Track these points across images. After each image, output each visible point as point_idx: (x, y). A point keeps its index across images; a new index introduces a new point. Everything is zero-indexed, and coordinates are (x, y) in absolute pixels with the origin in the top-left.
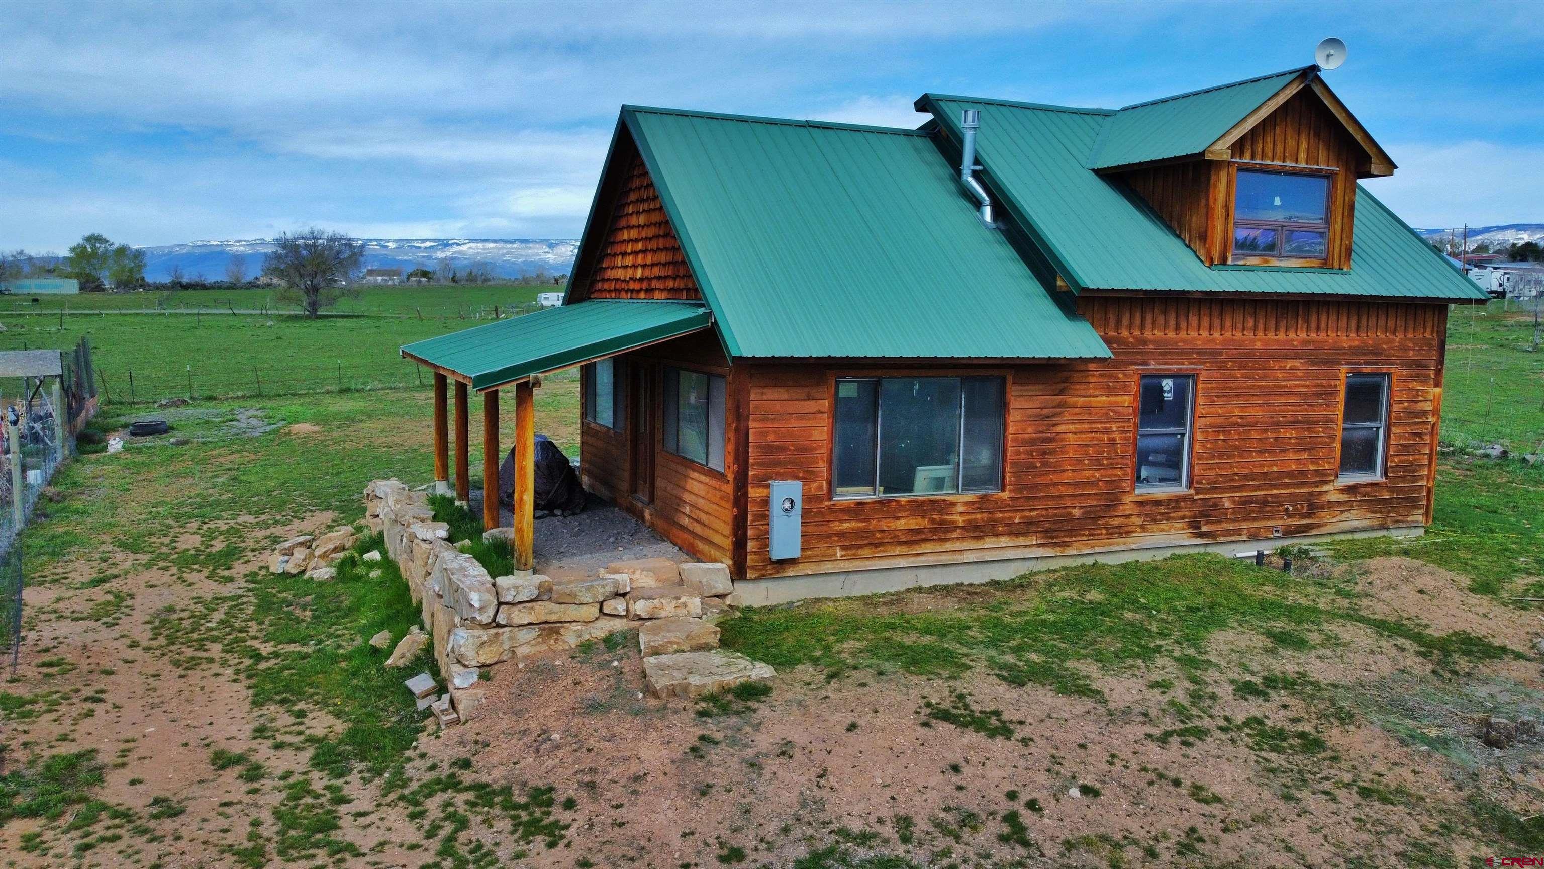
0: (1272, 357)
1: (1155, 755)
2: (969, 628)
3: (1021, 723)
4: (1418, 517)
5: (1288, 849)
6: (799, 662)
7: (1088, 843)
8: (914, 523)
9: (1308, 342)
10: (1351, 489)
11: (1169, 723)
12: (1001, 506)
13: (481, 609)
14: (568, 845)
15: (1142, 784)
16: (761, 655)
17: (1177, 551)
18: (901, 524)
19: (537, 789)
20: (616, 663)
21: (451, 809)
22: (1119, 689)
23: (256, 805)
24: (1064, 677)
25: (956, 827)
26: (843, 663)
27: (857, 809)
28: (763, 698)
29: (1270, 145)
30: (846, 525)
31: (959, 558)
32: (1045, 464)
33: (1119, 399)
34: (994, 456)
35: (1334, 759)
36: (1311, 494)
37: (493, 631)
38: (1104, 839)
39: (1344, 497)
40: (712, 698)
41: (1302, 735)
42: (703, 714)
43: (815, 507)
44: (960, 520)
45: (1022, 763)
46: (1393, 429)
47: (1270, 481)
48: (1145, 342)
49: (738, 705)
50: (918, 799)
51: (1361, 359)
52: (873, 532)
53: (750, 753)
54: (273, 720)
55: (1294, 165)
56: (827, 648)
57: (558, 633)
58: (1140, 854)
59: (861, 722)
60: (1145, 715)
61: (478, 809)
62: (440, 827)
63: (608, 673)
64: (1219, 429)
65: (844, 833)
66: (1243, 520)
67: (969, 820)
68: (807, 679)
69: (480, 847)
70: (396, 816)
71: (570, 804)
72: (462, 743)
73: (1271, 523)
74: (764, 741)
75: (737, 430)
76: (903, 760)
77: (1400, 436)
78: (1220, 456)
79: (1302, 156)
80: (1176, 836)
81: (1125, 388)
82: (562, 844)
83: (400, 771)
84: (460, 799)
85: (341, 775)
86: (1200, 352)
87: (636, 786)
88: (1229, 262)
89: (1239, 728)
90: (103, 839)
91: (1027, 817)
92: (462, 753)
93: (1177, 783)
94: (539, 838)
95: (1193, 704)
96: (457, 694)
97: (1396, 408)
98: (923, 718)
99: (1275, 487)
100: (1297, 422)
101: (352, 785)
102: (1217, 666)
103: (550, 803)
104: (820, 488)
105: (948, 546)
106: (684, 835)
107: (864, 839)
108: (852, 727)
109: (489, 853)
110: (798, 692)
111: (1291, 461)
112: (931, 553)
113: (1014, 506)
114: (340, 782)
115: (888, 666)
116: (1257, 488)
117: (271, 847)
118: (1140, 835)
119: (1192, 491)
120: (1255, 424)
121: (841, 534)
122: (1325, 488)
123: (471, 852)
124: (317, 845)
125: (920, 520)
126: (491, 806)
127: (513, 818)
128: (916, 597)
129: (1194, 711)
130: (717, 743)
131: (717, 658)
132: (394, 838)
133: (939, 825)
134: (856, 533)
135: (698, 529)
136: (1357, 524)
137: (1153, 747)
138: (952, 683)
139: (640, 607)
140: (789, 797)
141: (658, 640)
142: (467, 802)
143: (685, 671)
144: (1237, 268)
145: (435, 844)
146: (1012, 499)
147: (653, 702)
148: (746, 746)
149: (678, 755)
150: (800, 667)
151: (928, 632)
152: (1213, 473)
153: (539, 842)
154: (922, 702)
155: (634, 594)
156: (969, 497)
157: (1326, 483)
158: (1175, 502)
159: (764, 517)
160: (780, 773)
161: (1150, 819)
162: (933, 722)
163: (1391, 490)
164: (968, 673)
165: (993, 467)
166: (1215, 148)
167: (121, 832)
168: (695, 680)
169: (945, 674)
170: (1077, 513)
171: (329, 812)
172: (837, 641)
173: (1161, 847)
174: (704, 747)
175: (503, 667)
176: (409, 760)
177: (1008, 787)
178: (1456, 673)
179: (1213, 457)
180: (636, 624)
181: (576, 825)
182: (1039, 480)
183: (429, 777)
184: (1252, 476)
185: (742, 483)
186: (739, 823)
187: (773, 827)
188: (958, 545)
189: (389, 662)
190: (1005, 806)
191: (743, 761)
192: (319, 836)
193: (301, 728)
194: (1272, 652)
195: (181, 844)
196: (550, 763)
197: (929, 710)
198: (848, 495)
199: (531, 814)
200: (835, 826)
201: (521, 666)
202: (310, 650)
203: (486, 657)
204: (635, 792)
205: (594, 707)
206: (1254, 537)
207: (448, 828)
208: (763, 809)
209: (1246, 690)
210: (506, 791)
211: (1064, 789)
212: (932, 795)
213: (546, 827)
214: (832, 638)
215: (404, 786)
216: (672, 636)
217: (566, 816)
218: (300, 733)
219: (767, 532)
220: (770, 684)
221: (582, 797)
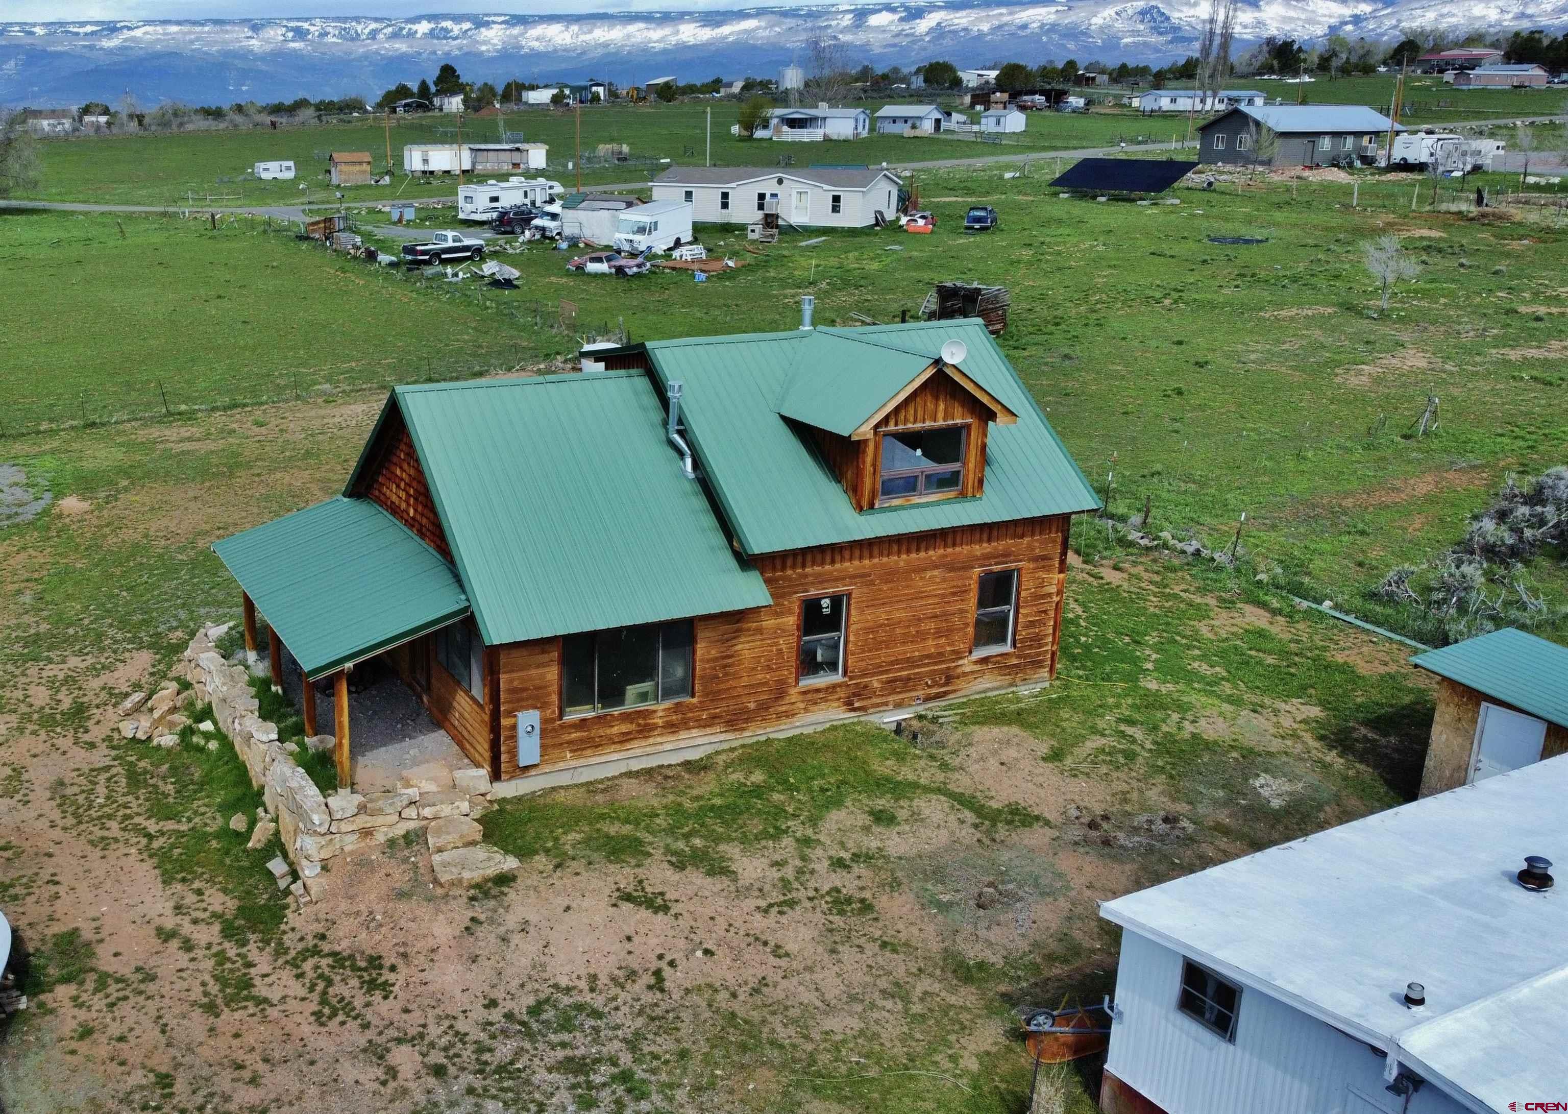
0: (914, 571)
1: (759, 922)
2: (658, 815)
3: (677, 901)
4: (1044, 673)
5: (817, 989)
6: (536, 852)
7: (699, 988)
8: (624, 728)
9: (946, 556)
10: (984, 660)
11: (776, 896)
12: (691, 708)
13: (320, 825)
14: (395, 998)
15: (743, 945)
16: (510, 848)
17: (835, 723)
18: (615, 730)
19: (371, 957)
20: (413, 859)
21: (320, 971)
22: (750, 868)
23: (198, 970)
24: (714, 860)
25: (623, 980)
26: (566, 853)
27: (567, 969)
28: (512, 884)
29: (912, 412)
30: (573, 735)
31: (660, 748)
32: (726, 674)
33: (785, 619)
34: (686, 672)
35: (876, 919)
36: (948, 668)
37: (328, 837)
38: (709, 986)
39: (977, 667)
40: (477, 886)
41: (862, 901)
42: (473, 899)
43: (550, 727)
44: (660, 722)
45: (671, 933)
46: (1021, 611)
47: (911, 662)
48: (806, 576)
49: (495, 891)
50: (603, 961)
51: (993, 561)
52: (593, 738)
53: (502, 929)
54: (183, 898)
55: (932, 424)
56: (556, 839)
57: (372, 834)
58: (727, 996)
59: (574, 905)
60: (761, 890)
61: (336, 970)
62: (316, 985)
63: (409, 867)
64: (868, 630)
65: (556, 986)
66: (889, 694)
67: (632, 975)
68: (541, 868)
69: (343, 999)
70: (287, 975)
71: (393, 968)
72: (318, 920)
73: (914, 694)
74: (512, 921)
75: (491, 681)
76: (597, 934)
77: (1027, 615)
78: (870, 651)
79: (940, 415)
80: (753, 982)
81: (790, 612)
82: (391, 997)
83: (280, 943)
84: (324, 962)
85: (244, 945)
86: (853, 577)
87: (432, 956)
88: (877, 506)
89: (822, 896)
90: (119, 999)
91: (667, 972)
92: (319, 928)
93: (765, 944)
94: (377, 992)
95: (797, 879)
96: (309, 882)
97: (1023, 594)
98: (614, 901)
99: (918, 666)
100: (937, 617)
101: (252, 951)
102: (823, 844)
103: (381, 967)
104: (554, 712)
105: (651, 741)
106: (463, 991)
107: (568, 990)
108: (568, 908)
109: (349, 1003)
110: (535, 878)
111: (931, 646)
112: (638, 747)
113: (702, 707)
114: (244, 950)
115: (595, 856)
116: (902, 669)
117: (219, 1001)
118: (731, 982)
119: (846, 679)
120: (900, 622)
121: (570, 742)
122: (961, 662)
123: (339, 1002)
124: (246, 999)
125: (629, 726)
126: (344, 968)
127: (360, 977)
128: (626, 783)
129: (796, 885)
130: (481, 923)
131: (480, 853)
132: (291, 993)
133: (613, 979)
134: (582, 740)
135: (465, 733)
136: (988, 685)
137: (758, 916)
138: (636, 870)
139: (427, 812)
140: (525, 962)
141: (440, 842)
142: (329, 965)
143: (460, 867)
144: (883, 510)
145: (315, 996)
146: (701, 702)
147: (440, 891)
148: (500, 924)
149: (458, 933)
150: (537, 858)
151: (627, 821)
152: (864, 663)
153: (378, 996)
154: (614, 887)
155: (423, 802)
156: (668, 704)
157: (961, 658)
158: (833, 688)
159: (513, 737)
160: (520, 946)
161: (740, 971)
162: (620, 903)
163: (1019, 657)
164: (649, 860)
165: (684, 679)
166: (860, 430)
167: (127, 993)
168: (466, 875)
169: (633, 862)
170: (752, 706)
171: (245, 975)
172: (564, 833)
173: (740, 991)
174: (474, 927)
175: (337, 860)
176: (284, 932)
177: (659, 951)
178: (994, 840)
179: (863, 652)
180: (425, 823)
181: (398, 984)
182: (723, 686)
183: (300, 946)
184: (897, 662)
185: (495, 716)
186: (495, 981)
187: (516, 983)
188: (659, 740)
189: (250, 845)
190: (655, 965)
191: (498, 937)
192: (245, 992)
193: (204, 905)
194: (867, 829)
195: (166, 1000)
196: (378, 937)
197: (618, 894)
198: (575, 714)
199: (370, 975)
200: (551, 983)
201: (348, 860)
202: (184, 827)
203: (325, 854)
204: (432, 960)
205: (402, 895)
206: (898, 705)
207: (321, 986)
208: (509, 971)
209: (839, 864)
210: (351, 957)
211: (694, 951)
212: (612, 958)
213: (380, 985)
214: (560, 830)
215: (286, 953)
216: (450, 838)
217: (392, 977)
218: (205, 910)
219: (515, 747)
220: (516, 873)
221: (400, 963)
